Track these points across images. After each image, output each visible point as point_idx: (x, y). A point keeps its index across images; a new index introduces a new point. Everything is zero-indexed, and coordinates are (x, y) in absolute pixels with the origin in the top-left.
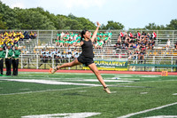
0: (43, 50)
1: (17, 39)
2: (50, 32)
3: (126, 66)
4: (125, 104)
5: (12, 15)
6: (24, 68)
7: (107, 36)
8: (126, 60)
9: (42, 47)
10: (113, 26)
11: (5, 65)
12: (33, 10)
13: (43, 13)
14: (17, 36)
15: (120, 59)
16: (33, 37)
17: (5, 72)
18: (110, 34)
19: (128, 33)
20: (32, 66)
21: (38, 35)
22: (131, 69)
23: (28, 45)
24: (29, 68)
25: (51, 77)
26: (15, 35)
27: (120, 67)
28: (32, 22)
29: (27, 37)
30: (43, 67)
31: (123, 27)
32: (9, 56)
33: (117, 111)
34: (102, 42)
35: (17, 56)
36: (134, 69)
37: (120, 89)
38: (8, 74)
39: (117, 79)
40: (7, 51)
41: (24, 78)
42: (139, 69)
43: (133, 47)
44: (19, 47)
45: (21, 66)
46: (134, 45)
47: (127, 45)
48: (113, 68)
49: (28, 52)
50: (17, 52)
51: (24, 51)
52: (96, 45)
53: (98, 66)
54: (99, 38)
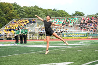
1: (25, 23)
3: (86, 36)
4: (87, 57)
6: (30, 39)
7: (75, 20)
8: (86, 32)
9: (40, 27)
10: (79, 14)
13: (39, 9)
14: (25, 22)
15: (83, 32)
18: (77, 19)
19: (87, 17)
20: (34, 38)
21: (37, 21)
22: (89, 37)
23: (31, 26)
24: (33, 39)
26: (24, 21)
27: (83, 36)
29: (31, 22)
30: (40, 38)
31: (84, 14)
32: (22, 33)
33: (82, 61)
34: (72, 23)
35: (26, 33)
36: (91, 37)
37: (84, 49)
39: (82, 43)
40: (20, 30)
41: (30, 44)
42: (94, 37)
43: (90, 25)
44: (27, 28)
45: (28, 38)
46: (90, 24)
47: (86, 24)
48: (79, 37)
49: (32, 30)
52: (69, 25)
53: (71, 36)
54: (71, 21)
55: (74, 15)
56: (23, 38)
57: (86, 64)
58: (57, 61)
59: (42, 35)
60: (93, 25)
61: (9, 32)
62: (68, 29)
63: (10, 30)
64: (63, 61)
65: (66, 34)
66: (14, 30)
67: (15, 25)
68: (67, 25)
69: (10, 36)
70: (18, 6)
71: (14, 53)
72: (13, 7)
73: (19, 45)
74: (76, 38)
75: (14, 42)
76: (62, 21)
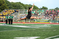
0: (21, 16)
2: (23, 10)
3: (48, 21)
4: (48, 34)
5: (10, 4)
6: (14, 22)
7: (42, 11)
8: (49, 19)
9: (21, 15)
10: (44, 8)
11: (8, 21)
12: (18, 3)
14: (12, 11)
15: (46, 19)
16: (18, 12)
17: (8, 23)
19: (49, 10)
21: (19, 11)
22: (50, 22)
23: (16, 14)
24: (16, 22)
25: (23, 25)
26: (11, 11)
27: (47, 22)
28: (17, 7)
29: (15, 12)
30: (21, 21)
31: (47, 8)
32: (10, 18)
35: (12, 18)
36: (51, 22)
38: (9, 24)
39: (45, 26)
41: (14, 25)
44: (13, 15)
46: (51, 14)
47: (49, 14)
48: (44, 22)
49: (16, 17)
50: (12, 17)
51: (15, 16)
52: (38, 14)
53: (39, 21)
54: (39, 12)
56: (10, 21)
58: (30, 36)
60: (53, 15)
61: (2, 17)
62: (37, 17)
63: (3, 16)
64: (34, 36)
66: (5, 16)
67: (6, 13)
69: (3, 19)
71: (5, 30)
72: (5, 2)
73: (8, 25)
75: (5, 23)
76: (34, 12)
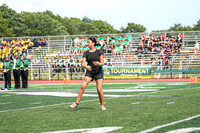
0: (55, 58)
1: (26, 47)
2: (63, 38)
3: (150, 73)
4: (150, 116)
6: (35, 80)
7: (127, 40)
8: (150, 66)
9: (55, 55)
10: (134, 29)
11: (12, 77)
13: (53, 17)
14: (26, 44)
15: (142, 66)
16: (44, 45)
17: (13, 85)
18: (130, 38)
19: (151, 35)
20: (43, 77)
21: (49, 42)
22: (155, 76)
23: (37, 53)
24: (40, 79)
25: (65, 89)
26: (23, 42)
29: (36, 45)
30: (56, 77)
31: (145, 29)
32: (17, 66)
33: (140, 124)
34: (122, 47)
35: (26, 66)
36: (159, 76)
37: (144, 99)
38: (17, 86)
39: (140, 88)
40: (15, 61)
41: (35, 90)
42: (165, 76)
43: (157, 52)
44: (29, 56)
45: (31, 77)
46: (158, 49)
47: (150, 49)
48: (136, 76)
49: (38, 61)
50: (26, 62)
52: (115, 51)
53: (118, 74)
54: (118, 43)
55: (125, 31)
57: (149, 130)
58: (89, 125)
59: (59, 71)
60: (163, 51)
62: (112, 59)
64: (102, 124)
65: (109, 70)
67: (5, 49)
68: (109, 51)
70: (10, 11)
71: (2, 108)
72: (1, 14)
73: (12, 91)
74: (128, 77)
76: (102, 43)
